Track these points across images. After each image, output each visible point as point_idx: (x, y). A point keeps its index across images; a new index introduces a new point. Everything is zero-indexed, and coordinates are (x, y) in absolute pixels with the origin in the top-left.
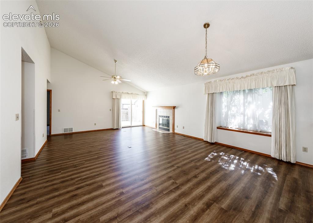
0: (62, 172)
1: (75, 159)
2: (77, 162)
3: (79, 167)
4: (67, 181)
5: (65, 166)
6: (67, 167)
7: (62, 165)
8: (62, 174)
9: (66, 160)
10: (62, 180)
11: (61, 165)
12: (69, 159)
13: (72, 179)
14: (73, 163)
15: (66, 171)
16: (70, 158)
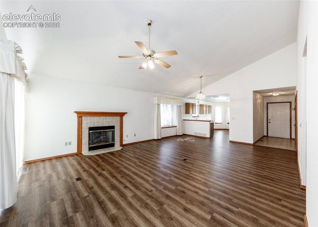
0: (263, 175)
1: (245, 179)
2: (245, 175)
3: (247, 170)
4: (260, 168)
5: (258, 178)
6: (257, 176)
7: (260, 181)
8: (263, 173)
9: (253, 184)
10: (264, 170)
11: (262, 181)
12: (250, 182)
13: (257, 167)
14: (250, 176)
15: (259, 174)
16: (249, 184)
